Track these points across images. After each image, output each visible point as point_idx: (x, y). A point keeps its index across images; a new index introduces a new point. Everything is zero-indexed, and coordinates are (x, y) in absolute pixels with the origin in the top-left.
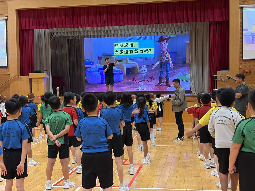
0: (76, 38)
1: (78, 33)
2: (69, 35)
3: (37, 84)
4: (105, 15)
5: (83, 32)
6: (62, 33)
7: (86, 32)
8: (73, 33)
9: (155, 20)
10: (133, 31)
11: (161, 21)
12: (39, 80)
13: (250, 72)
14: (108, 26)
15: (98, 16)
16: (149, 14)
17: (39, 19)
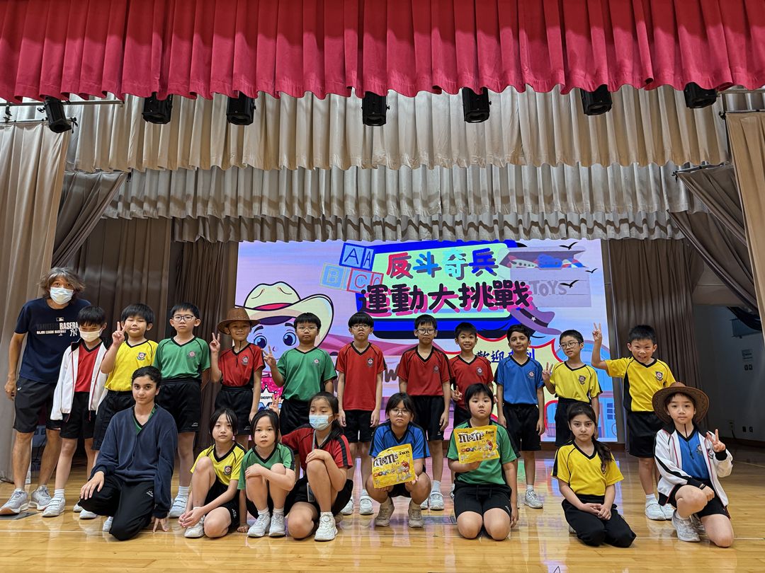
10: (432, 205)
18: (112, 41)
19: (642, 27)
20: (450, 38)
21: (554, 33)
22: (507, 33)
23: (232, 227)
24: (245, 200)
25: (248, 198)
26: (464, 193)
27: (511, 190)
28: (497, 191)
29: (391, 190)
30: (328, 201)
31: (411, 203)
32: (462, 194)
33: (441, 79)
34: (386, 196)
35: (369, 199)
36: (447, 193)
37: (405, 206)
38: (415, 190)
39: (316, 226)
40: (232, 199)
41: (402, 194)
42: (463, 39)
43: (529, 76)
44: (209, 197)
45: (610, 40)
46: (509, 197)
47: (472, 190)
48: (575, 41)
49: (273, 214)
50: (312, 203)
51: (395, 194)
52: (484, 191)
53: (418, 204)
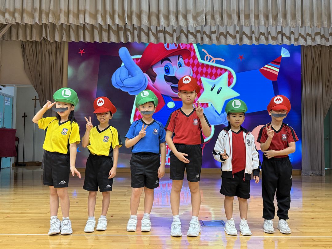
0: (49, 39)
1: (50, 16)
2: (27, 20)
5: (65, 16)
6: (7, 16)
7: (73, 16)
8: (37, 15)
10: (199, 19)
23: (64, 32)
24: (73, 12)
25: (76, 11)
26: (220, 11)
27: (252, 10)
28: (242, 10)
29: (172, 8)
30: (129, 14)
31: (185, 17)
32: (219, 12)
34: (169, 12)
35: (157, 13)
36: (209, 11)
37: (181, 19)
38: (188, 8)
39: (120, 32)
40: (65, 12)
41: (180, 10)
44: (50, 10)
46: (249, 15)
47: (226, 9)
49: (92, 22)
50: (119, 15)
51: (175, 11)
52: (234, 10)
53: (190, 18)
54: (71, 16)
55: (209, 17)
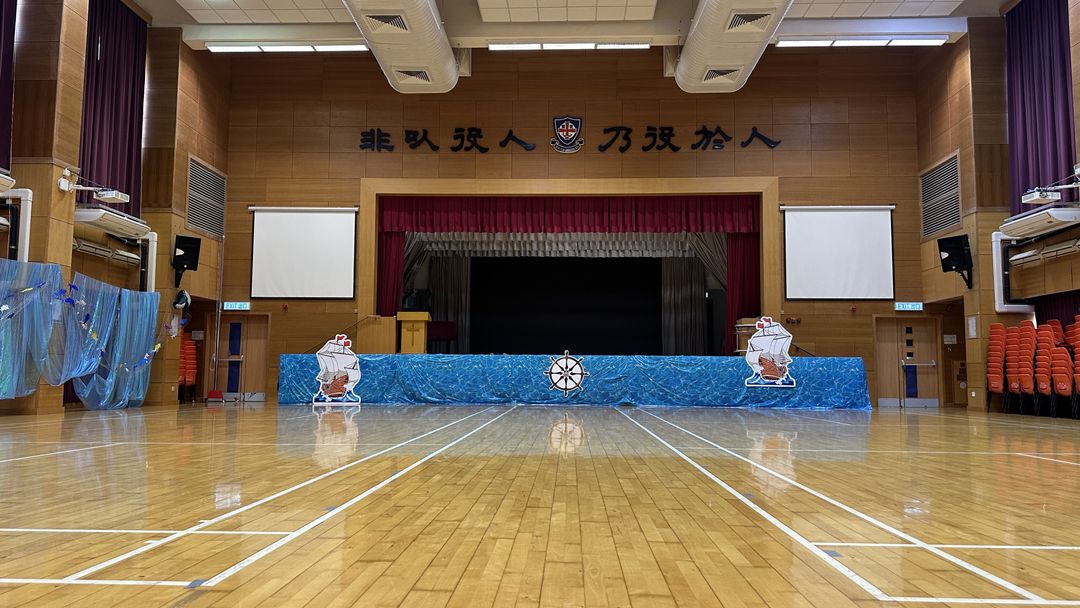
3: (410, 333)
4: (542, 214)
9: (631, 226)
11: (641, 228)
12: (416, 325)
13: (799, 321)
14: (545, 232)
15: (528, 214)
16: (620, 214)
17: (417, 214)
18: (464, 213)
19: (634, 213)
20: (573, 214)
21: (606, 214)
22: (591, 213)
31: (563, 244)
33: (570, 228)
37: (560, 245)
42: (577, 215)
43: (597, 228)
45: (623, 216)
48: (613, 217)
49: (499, 249)
53: (566, 245)
54: (484, 245)
55: (580, 244)
